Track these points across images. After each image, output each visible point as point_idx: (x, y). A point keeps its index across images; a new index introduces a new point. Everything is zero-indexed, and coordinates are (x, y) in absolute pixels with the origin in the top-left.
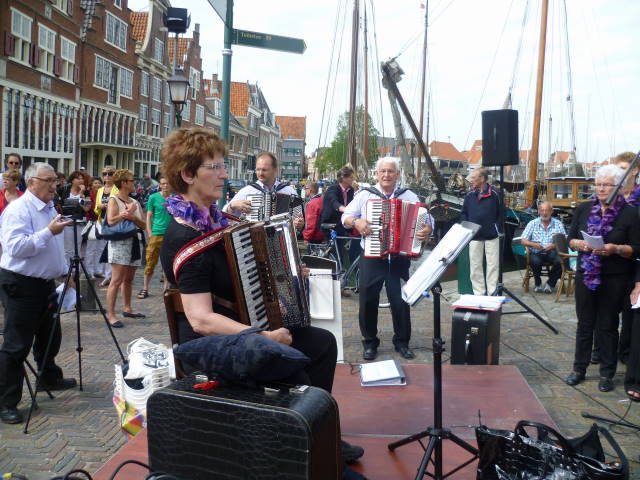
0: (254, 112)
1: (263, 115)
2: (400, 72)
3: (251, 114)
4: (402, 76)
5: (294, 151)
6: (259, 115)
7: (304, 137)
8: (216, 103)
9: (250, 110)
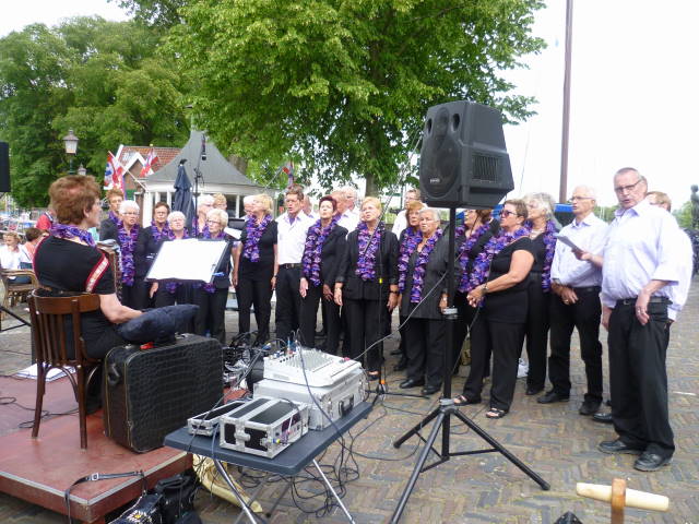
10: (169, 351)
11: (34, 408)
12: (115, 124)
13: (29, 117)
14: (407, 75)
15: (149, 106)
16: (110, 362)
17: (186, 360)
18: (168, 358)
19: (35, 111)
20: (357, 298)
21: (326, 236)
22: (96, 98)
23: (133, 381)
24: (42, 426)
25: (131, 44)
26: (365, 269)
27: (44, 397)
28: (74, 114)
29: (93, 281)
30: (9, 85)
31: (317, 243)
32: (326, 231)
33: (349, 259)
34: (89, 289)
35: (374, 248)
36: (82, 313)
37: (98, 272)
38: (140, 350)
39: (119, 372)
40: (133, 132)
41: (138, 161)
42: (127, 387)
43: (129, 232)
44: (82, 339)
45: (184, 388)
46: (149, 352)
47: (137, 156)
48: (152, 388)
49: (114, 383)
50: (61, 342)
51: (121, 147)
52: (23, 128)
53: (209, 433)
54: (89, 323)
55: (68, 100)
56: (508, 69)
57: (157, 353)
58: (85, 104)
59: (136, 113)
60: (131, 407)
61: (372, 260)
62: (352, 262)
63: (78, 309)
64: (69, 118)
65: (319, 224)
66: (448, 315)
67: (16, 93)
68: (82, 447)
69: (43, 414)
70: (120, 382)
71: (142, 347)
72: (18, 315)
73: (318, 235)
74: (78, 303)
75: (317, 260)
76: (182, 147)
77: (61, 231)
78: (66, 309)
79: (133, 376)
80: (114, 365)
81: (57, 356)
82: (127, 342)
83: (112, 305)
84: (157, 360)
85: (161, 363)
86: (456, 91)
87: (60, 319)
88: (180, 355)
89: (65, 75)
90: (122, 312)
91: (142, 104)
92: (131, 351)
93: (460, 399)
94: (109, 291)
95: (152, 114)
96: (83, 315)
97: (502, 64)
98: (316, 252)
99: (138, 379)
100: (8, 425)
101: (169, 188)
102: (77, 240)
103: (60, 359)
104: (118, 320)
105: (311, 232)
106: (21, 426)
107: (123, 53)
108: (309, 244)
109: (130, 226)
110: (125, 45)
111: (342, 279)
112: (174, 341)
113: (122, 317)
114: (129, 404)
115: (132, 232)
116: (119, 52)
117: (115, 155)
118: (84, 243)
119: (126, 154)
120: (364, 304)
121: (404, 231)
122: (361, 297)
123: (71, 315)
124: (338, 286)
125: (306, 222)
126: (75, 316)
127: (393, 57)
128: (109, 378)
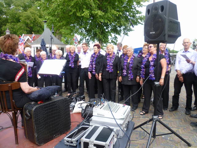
10: (49, 104)
12: (21, 28)
14: (111, 9)
15: (31, 23)
16: (26, 110)
17: (56, 107)
18: (49, 106)
20: (107, 78)
21: (97, 58)
22: (15, 20)
23: (36, 117)
25: (25, 4)
26: (110, 69)
28: (8, 25)
29: (18, 77)
31: (94, 60)
32: (96, 56)
33: (104, 65)
34: (16, 80)
35: (112, 62)
36: (12, 90)
37: (21, 73)
38: (38, 104)
39: (30, 114)
40: (27, 31)
41: (28, 39)
42: (33, 120)
43: (28, 58)
44: (13, 101)
45: (56, 118)
46: (42, 105)
47: (28, 37)
48: (43, 119)
49: (28, 118)
50: (5, 102)
51: (23, 34)
53: (75, 145)
54: (16, 94)
55: (6, 21)
56: (141, 7)
57: (45, 105)
58: (12, 22)
59: (27, 25)
60: (36, 128)
61: (112, 66)
62: (105, 66)
63: (11, 88)
64: (7, 27)
65: (95, 54)
66: (156, 85)
68: (16, 144)
70: (31, 118)
71: (39, 102)
73: (94, 57)
74: (11, 86)
75: (94, 66)
76: (41, 34)
77: (5, 57)
78: (6, 89)
79: (36, 115)
80: (28, 111)
81: (4, 108)
82: (32, 101)
83: (25, 87)
84: (45, 108)
85: (47, 109)
86: (125, 14)
87: (4, 93)
88: (54, 105)
89: (5, 13)
90: (30, 89)
91: (29, 22)
92: (34, 105)
93: (143, 112)
94: (25, 81)
95: (32, 25)
96: (13, 91)
97: (139, 6)
98: (93, 63)
99: (38, 116)
101: (39, 46)
102: (12, 60)
103: (5, 109)
104: (28, 93)
105: (92, 56)
107: (22, 7)
108: (91, 60)
109: (29, 56)
110: (23, 5)
111: (101, 72)
112: (51, 99)
113: (30, 91)
114: (35, 127)
115: (29, 58)
116: (21, 7)
117: (22, 36)
118: (14, 61)
119: (25, 37)
120: (109, 80)
121: (122, 55)
122: (108, 78)
123: (8, 91)
124: (100, 74)
125: (90, 53)
126: (10, 91)
127: (106, 4)
128: (26, 116)
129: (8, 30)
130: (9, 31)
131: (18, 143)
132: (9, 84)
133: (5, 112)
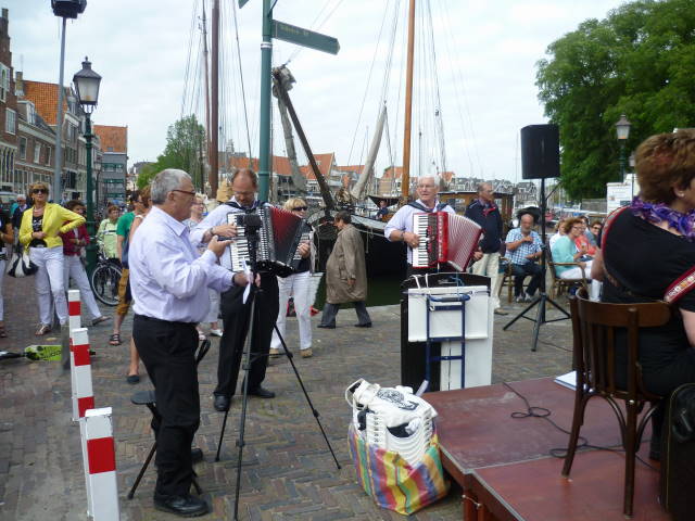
0: (72, 120)
1: (80, 123)
2: (292, 80)
3: (67, 121)
4: (293, 84)
5: (115, 167)
6: (77, 124)
7: (125, 149)
8: (28, 108)
9: (66, 116)
11: (570, 431)
12: (669, 107)
13: (582, 113)
19: (588, 107)
24: (578, 460)
27: (582, 429)
28: (625, 102)
30: (564, 85)
36: (641, 328)
39: (691, 423)
44: (637, 364)
49: (681, 438)
52: (576, 124)
55: (620, 88)
58: (635, 91)
63: (637, 321)
64: (620, 107)
67: (570, 91)
68: (625, 512)
69: (580, 443)
72: (560, 305)
74: (637, 313)
78: (619, 320)
80: (685, 411)
81: (602, 380)
87: (610, 333)
100: (537, 446)
103: (607, 385)
106: (552, 452)
110: (680, 23)
116: (674, 30)
123: (625, 329)
126: (632, 330)
128: (674, 429)
129: (623, 121)
130: (628, 123)
131: (631, 510)
132: (631, 307)
133: (605, 397)
